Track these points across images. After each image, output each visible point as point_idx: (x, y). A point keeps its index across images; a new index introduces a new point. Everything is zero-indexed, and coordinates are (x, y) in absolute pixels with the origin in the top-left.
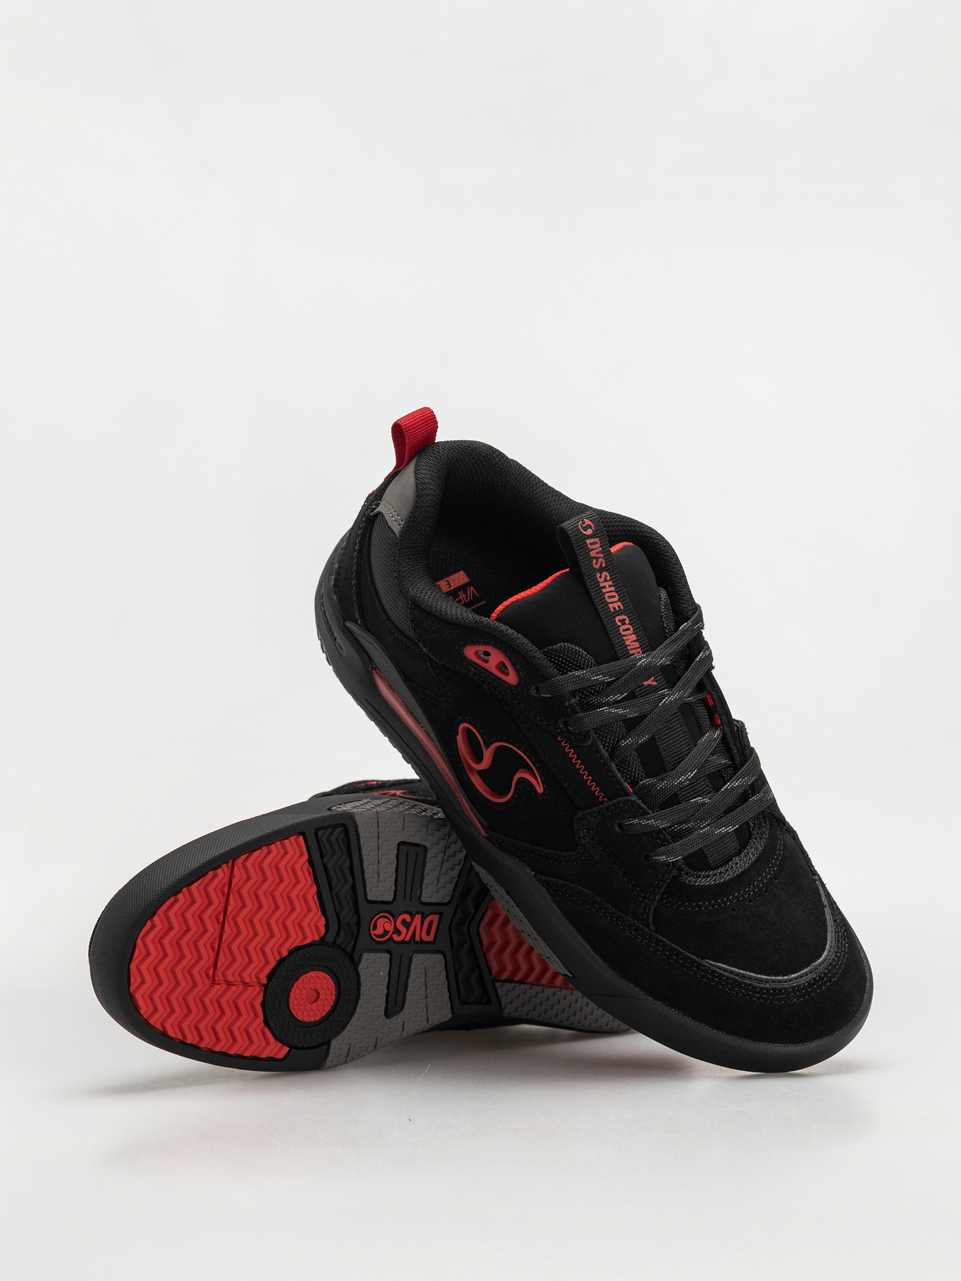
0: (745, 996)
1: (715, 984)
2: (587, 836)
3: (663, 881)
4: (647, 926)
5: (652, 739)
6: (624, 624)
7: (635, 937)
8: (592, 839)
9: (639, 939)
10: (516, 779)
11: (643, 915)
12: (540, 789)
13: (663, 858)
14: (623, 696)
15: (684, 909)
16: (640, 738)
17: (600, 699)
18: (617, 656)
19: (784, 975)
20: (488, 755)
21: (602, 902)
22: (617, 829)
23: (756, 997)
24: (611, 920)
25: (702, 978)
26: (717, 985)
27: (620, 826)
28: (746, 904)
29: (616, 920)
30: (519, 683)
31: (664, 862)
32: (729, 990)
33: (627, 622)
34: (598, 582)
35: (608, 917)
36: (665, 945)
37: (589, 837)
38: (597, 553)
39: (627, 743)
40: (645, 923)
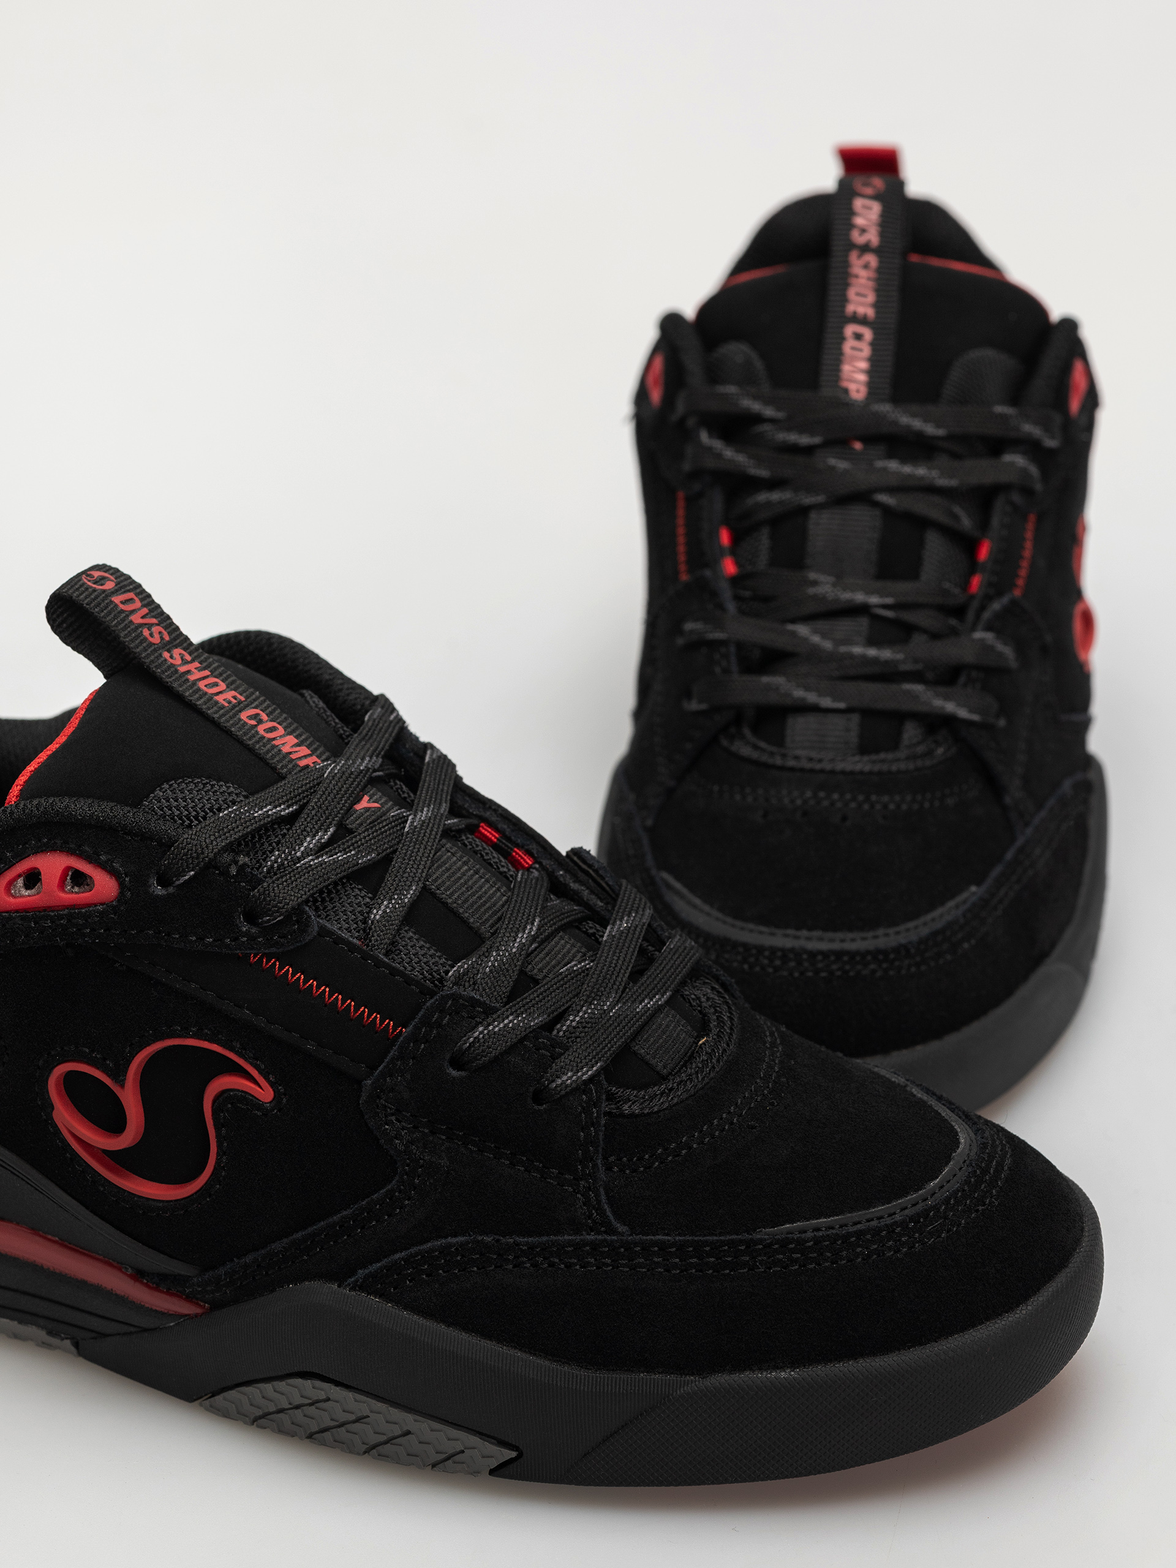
0: (869, 1256)
1: (800, 1266)
2: (403, 1129)
3: (593, 1125)
4: (612, 1231)
5: (425, 891)
6: (260, 722)
7: (598, 1268)
8: (415, 1127)
9: (607, 1265)
10: (210, 1105)
11: (590, 1217)
12: (264, 1093)
13: (568, 1078)
14: (329, 833)
15: (661, 1163)
16: (404, 895)
17: (290, 853)
18: (278, 774)
19: (916, 1191)
20: (130, 1098)
21: (498, 1241)
22: (454, 1073)
23: (890, 1248)
24: (535, 1265)
25: (770, 1268)
26: (804, 1266)
27: (456, 1063)
28: (768, 1111)
29: (545, 1258)
30: (121, 885)
31: (574, 1085)
32: (833, 1263)
33: (264, 716)
34: (172, 665)
35: (524, 1263)
36: (663, 1246)
37: (407, 1128)
38: (143, 617)
39: (384, 912)
40: (603, 1229)
